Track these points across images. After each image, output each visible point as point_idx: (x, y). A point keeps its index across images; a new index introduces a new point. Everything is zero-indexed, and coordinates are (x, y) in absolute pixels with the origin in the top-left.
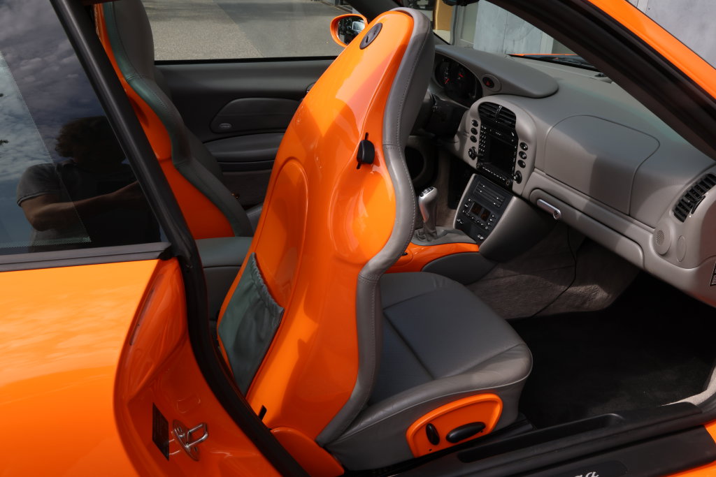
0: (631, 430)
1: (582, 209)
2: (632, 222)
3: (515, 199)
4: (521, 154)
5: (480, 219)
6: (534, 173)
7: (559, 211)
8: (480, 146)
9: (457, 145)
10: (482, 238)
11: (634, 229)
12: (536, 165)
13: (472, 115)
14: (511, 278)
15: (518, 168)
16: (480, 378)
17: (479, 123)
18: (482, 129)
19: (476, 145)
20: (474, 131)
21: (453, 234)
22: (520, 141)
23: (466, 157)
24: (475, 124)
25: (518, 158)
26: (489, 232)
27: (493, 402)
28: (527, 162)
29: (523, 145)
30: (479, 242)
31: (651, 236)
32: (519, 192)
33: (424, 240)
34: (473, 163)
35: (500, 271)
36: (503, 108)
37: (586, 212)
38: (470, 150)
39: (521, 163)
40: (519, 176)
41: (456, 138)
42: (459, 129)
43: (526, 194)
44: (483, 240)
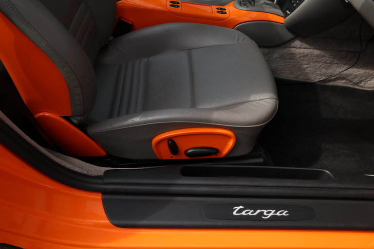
0: (334, 188)
10: (289, 13)
14: (305, 51)
16: (218, 116)
21: (268, 6)
26: (295, 8)
27: (228, 137)
30: (286, 16)
33: (246, 6)
35: (297, 43)
44: (289, 15)
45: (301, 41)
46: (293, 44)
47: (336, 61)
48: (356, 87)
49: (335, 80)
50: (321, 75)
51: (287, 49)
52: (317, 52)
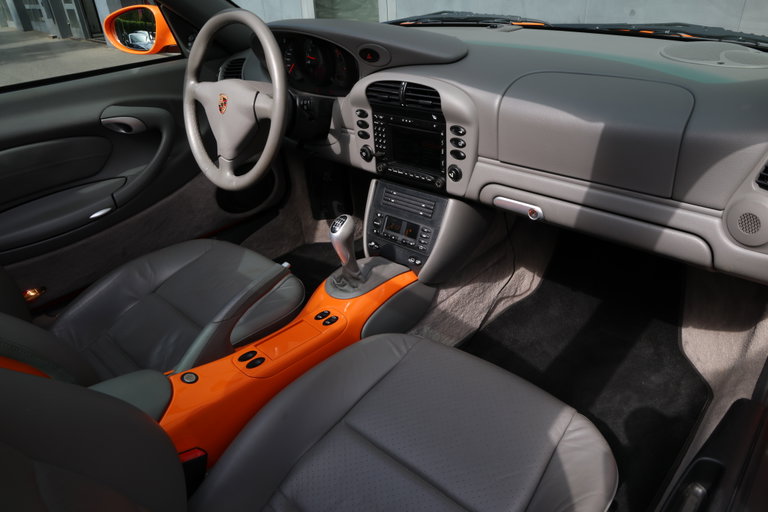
1: (580, 200)
2: (677, 207)
3: (451, 202)
4: (455, 142)
5: (404, 237)
6: (478, 164)
7: (538, 209)
8: (376, 143)
9: (336, 146)
10: (418, 262)
11: (683, 215)
12: (480, 153)
13: (355, 103)
14: (454, 297)
15: (450, 160)
17: (369, 112)
18: (374, 119)
19: (370, 143)
20: (364, 125)
21: (379, 268)
22: (449, 125)
23: (356, 159)
24: (363, 114)
25: (450, 147)
28: (468, 151)
29: (456, 129)
30: (416, 268)
31: (717, 221)
32: (460, 192)
34: (371, 166)
36: (409, 84)
37: (587, 203)
38: (362, 150)
39: (457, 155)
40: (456, 172)
41: (331, 138)
42: (332, 127)
43: (472, 193)
44: (421, 265)
45: (445, 287)
46: (439, 300)
47: (487, 285)
48: (517, 300)
49: (495, 307)
50: (481, 313)
51: (436, 310)
52: (467, 289)
